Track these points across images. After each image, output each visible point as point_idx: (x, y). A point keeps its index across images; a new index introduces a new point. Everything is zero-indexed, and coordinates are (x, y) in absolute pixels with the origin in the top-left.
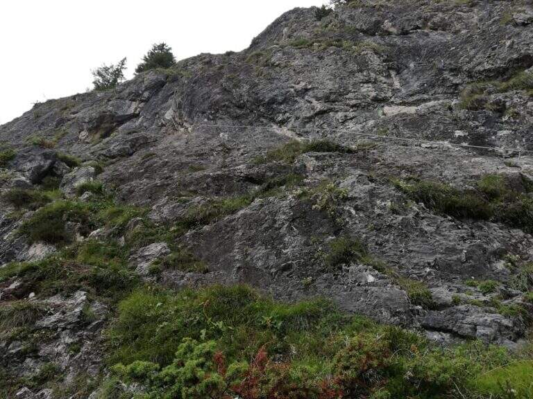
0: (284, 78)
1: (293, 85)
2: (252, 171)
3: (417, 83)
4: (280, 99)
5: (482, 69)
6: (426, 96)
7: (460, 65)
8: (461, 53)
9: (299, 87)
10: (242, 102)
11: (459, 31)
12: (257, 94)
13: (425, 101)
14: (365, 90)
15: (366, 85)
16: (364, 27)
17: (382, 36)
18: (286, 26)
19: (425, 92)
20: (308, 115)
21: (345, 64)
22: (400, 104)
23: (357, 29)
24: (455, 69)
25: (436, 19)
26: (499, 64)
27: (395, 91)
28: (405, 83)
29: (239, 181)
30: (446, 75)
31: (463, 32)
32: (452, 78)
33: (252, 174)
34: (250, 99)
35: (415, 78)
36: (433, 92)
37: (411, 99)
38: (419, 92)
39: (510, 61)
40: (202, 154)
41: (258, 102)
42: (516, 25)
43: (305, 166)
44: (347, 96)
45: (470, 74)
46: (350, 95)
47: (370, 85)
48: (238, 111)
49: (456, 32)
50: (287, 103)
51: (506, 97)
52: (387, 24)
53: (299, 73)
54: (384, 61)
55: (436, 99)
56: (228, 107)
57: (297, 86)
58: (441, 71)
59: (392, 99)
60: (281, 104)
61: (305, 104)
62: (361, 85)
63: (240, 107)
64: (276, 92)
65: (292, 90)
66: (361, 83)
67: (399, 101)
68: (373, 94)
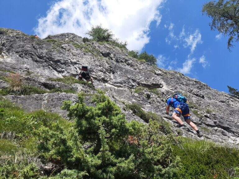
0: (66, 54)
1: (70, 59)
2: (48, 82)
3: (120, 80)
4: (62, 61)
5: (143, 83)
6: (121, 85)
7: (136, 79)
8: (137, 75)
9: (73, 61)
10: (41, 56)
12: (51, 55)
13: (121, 87)
14: (100, 74)
15: (101, 72)
16: (103, 52)
17: (109, 59)
18: (68, 38)
19: (122, 83)
20: (74, 73)
21: (94, 61)
22: (112, 85)
23: (100, 52)
24: (134, 80)
25: (129, 62)
26: (149, 83)
27: (111, 79)
28: (115, 78)
29: (39, 84)
30: (131, 81)
31: (137, 70)
32: (132, 82)
33: (48, 83)
34: (47, 56)
35: (119, 78)
36: (124, 85)
37: (116, 84)
38: (120, 83)
39: (153, 84)
40: (15, 68)
41: (51, 59)
42: (155, 74)
43: (77, 88)
44: (92, 73)
45: (139, 84)
46: (94, 73)
48: (38, 59)
49: (135, 69)
50: (65, 65)
51: (151, 94)
52: (112, 55)
53: (74, 55)
54: (109, 67)
56: (33, 55)
57: (72, 60)
58: (129, 78)
59: (109, 82)
60: (62, 64)
61: (73, 68)
63: (40, 58)
64: (61, 58)
65: (69, 61)
66: (99, 70)
67: (111, 83)
68: (103, 77)
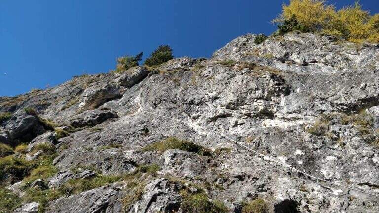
1: (208, 93)
3: (296, 105)
4: (197, 101)
5: (339, 102)
6: (300, 116)
7: (327, 96)
8: (331, 87)
10: (175, 99)
11: (343, 68)
13: (298, 119)
14: (257, 104)
15: (258, 101)
16: (278, 56)
17: (289, 64)
18: (236, 46)
19: (300, 112)
20: (212, 116)
21: (248, 82)
22: (281, 119)
23: (273, 57)
24: (323, 99)
26: (351, 100)
27: (279, 108)
28: (288, 103)
29: (124, 163)
30: (317, 102)
31: (345, 70)
32: (320, 105)
35: (296, 100)
36: (305, 113)
37: (289, 116)
38: (296, 112)
39: (359, 100)
41: (184, 101)
42: (375, 71)
44: (243, 107)
45: (332, 104)
46: (245, 106)
47: (262, 101)
48: (172, 105)
49: (341, 69)
50: (201, 105)
51: (340, 129)
52: (294, 56)
55: (306, 119)
57: (210, 94)
59: (276, 114)
60: (197, 105)
61: (212, 108)
62: (255, 100)
63: (174, 102)
64: (196, 96)
65: (206, 96)
66: (255, 98)
67: (281, 116)
68: (262, 108)
